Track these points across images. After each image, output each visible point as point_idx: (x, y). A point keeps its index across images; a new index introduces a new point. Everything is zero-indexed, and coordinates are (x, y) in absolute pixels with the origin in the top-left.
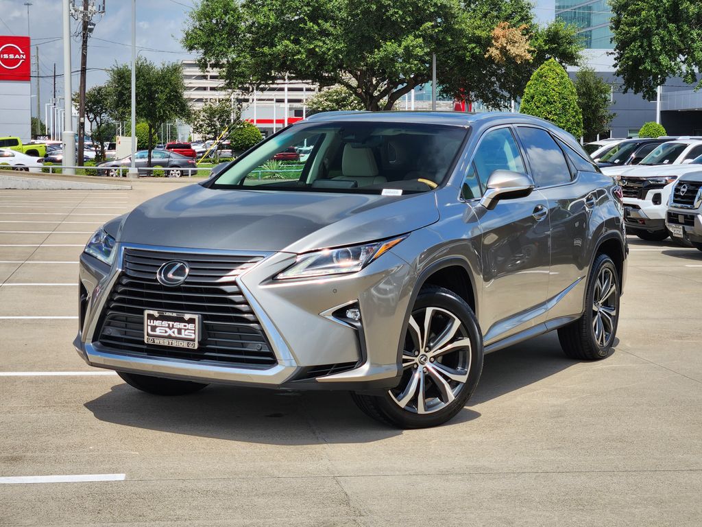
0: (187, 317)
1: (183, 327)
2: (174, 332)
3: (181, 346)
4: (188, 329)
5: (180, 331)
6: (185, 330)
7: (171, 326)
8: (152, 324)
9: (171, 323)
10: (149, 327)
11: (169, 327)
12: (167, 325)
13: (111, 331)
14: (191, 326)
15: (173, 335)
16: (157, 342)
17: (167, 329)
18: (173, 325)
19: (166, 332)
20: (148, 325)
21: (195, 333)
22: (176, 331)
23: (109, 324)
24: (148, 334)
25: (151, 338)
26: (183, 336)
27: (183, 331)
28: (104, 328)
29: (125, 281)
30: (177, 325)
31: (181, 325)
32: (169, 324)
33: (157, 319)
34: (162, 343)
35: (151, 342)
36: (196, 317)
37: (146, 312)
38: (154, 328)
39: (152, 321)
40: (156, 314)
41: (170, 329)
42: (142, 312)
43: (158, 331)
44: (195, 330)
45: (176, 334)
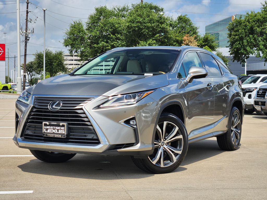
0: (61, 124)
1: (59, 129)
2: (55, 131)
3: (58, 137)
4: (62, 129)
6: (60, 130)
7: (54, 128)
8: (46, 128)
10: (45, 129)
11: (53, 129)
12: (52, 128)
13: (28, 132)
15: (55, 132)
16: (48, 135)
17: (53, 130)
18: (55, 128)
19: (52, 131)
20: (44, 128)
22: (56, 130)
23: (28, 129)
24: (44, 132)
25: (46, 134)
26: (59, 132)
27: (59, 130)
28: (26, 131)
29: (35, 110)
30: (57, 128)
32: (53, 128)
33: (48, 126)
34: (50, 136)
35: (45, 136)
36: (65, 124)
37: (44, 123)
39: (46, 127)
40: (48, 123)
42: (41, 123)
43: (49, 131)
44: (64, 130)
45: (57, 132)
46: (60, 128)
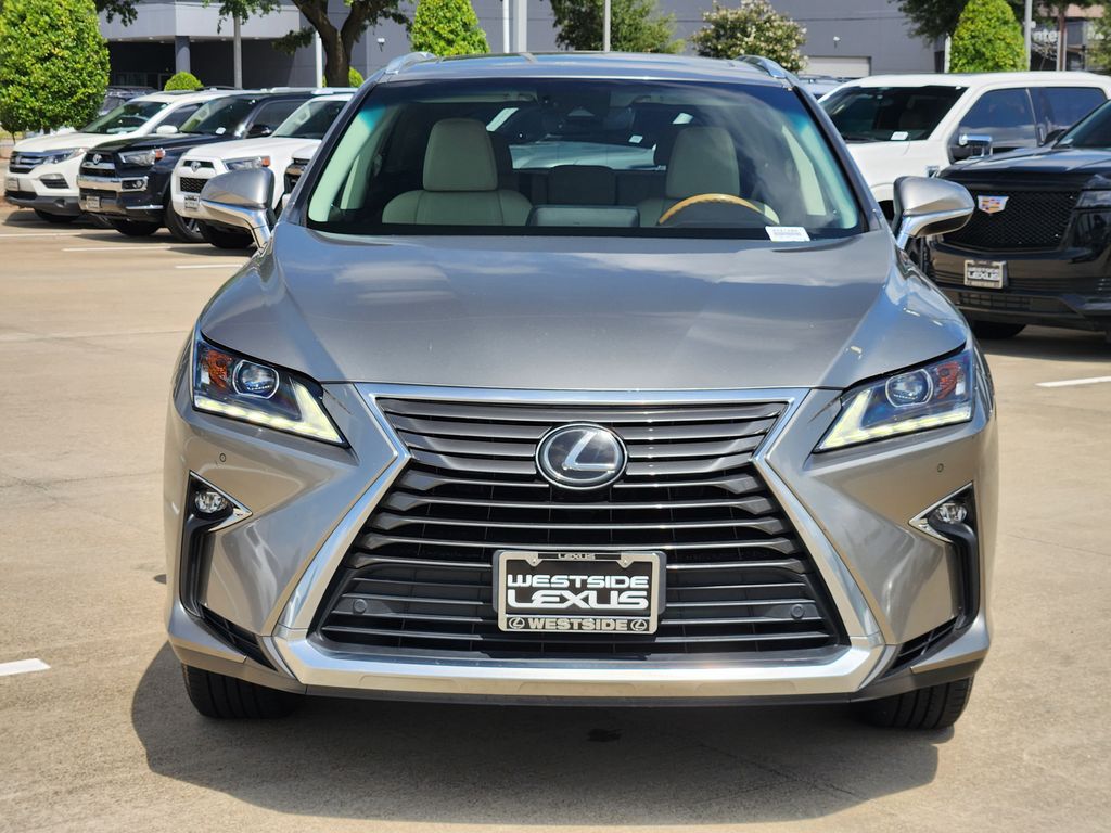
0: (625, 561)
1: (614, 585)
2: (586, 600)
3: (606, 630)
4: (629, 589)
5: (603, 595)
6: (620, 591)
7: (578, 585)
8: (520, 583)
9: (578, 579)
10: (512, 593)
11: (572, 588)
12: (567, 584)
13: (363, 604)
14: (638, 581)
15: (583, 605)
16: (536, 625)
17: (567, 594)
18: (584, 583)
19: (563, 600)
20: (508, 588)
21: (648, 598)
22: (593, 596)
23: (353, 588)
24: (510, 611)
25: (518, 618)
26: (613, 605)
27: (614, 594)
28: (341, 599)
30: (596, 581)
31: (610, 581)
32: (572, 582)
33: (534, 571)
34: (550, 628)
35: (517, 628)
36: (652, 555)
37: (504, 556)
38: (525, 594)
39: (520, 577)
40: (533, 559)
41: (576, 591)
42: (488, 555)
43: (538, 600)
44: (649, 591)
45: (593, 604)
46: (618, 582)
